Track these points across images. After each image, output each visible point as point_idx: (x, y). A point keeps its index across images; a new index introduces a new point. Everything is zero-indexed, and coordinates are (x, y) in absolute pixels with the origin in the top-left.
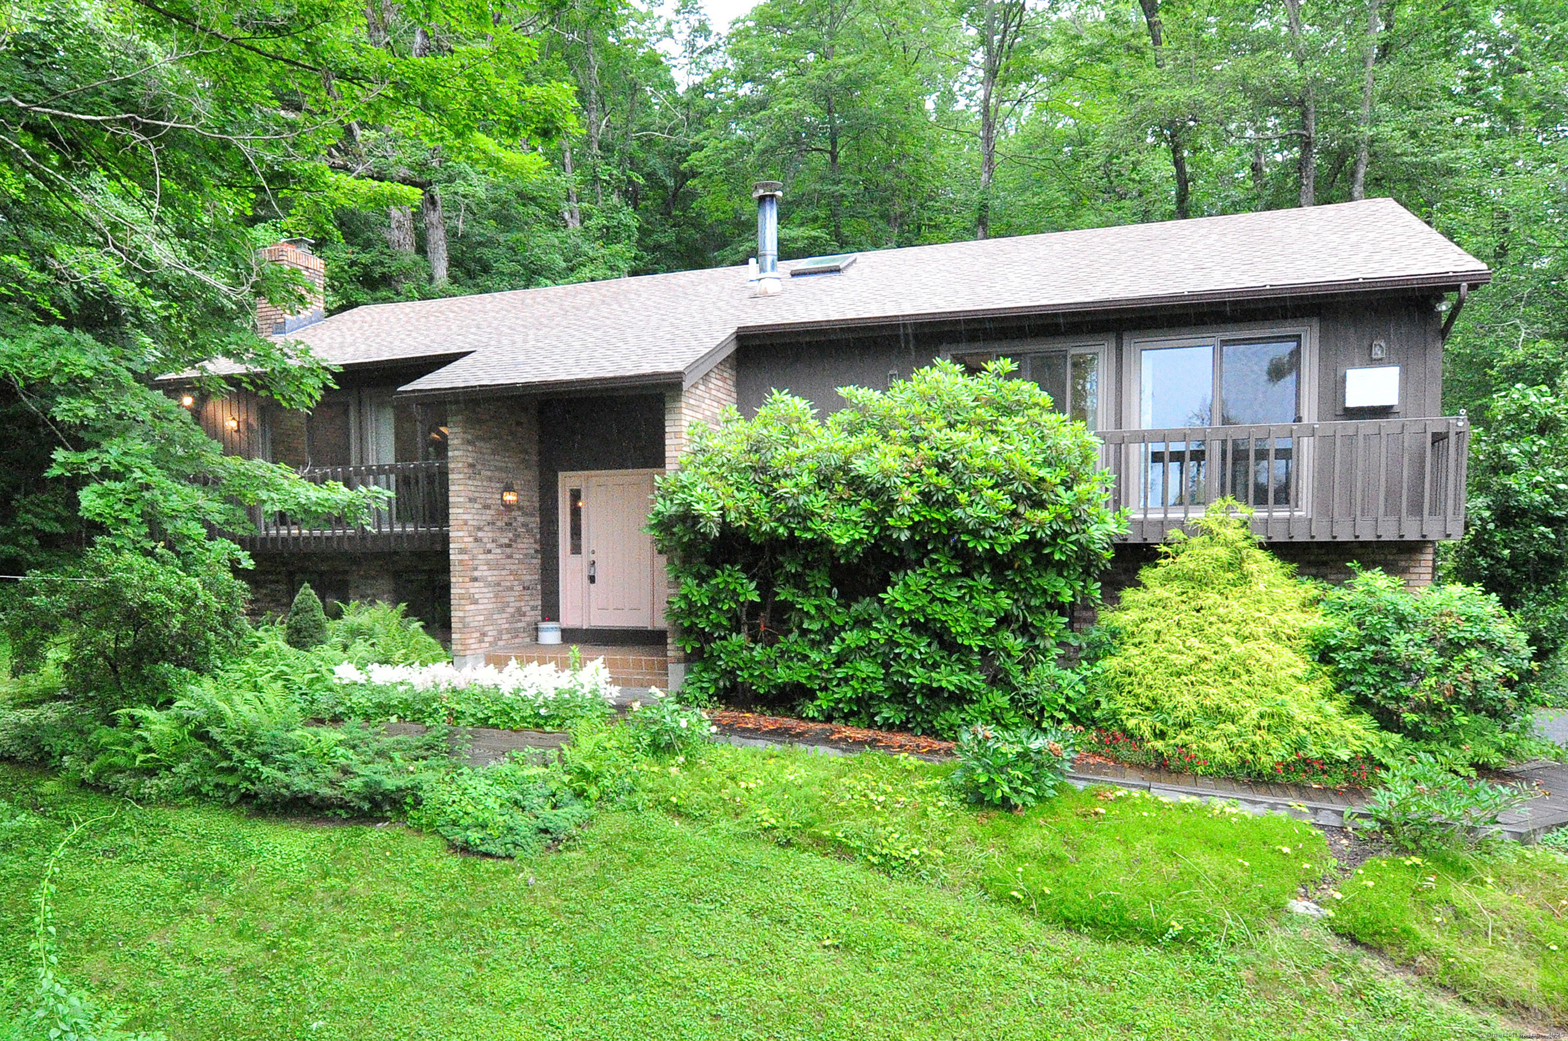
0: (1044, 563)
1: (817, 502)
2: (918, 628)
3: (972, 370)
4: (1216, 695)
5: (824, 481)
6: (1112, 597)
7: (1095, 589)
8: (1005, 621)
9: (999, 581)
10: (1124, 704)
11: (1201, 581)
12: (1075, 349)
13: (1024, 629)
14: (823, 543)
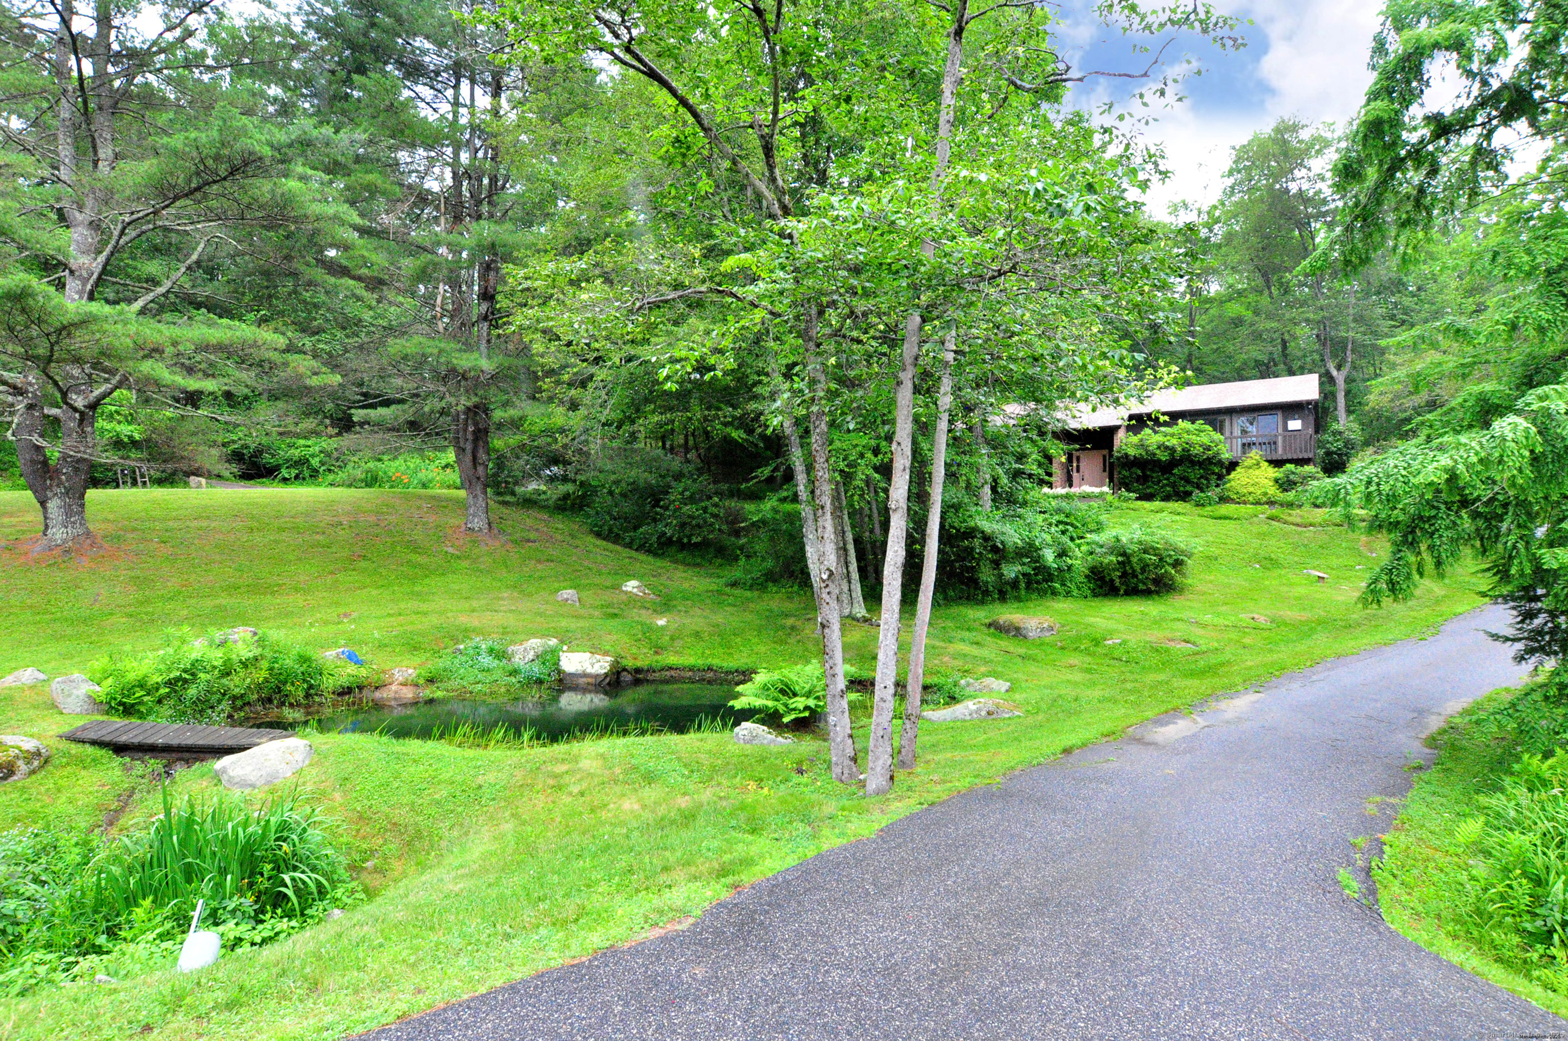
0: (1211, 463)
1: (1158, 452)
2: (1182, 479)
3: (1193, 423)
4: (1251, 489)
5: (1159, 448)
6: (1229, 473)
7: (1224, 471)
8: (1202, 477)
9: (1200, 468)
10: (1230, 494)
11: (1250, 468)
12: (1220, 418)
13: (1207, 479)
14: (1159, 460)
